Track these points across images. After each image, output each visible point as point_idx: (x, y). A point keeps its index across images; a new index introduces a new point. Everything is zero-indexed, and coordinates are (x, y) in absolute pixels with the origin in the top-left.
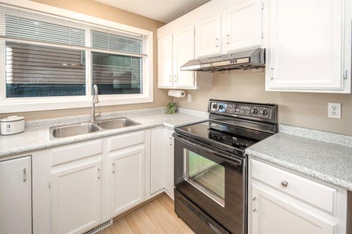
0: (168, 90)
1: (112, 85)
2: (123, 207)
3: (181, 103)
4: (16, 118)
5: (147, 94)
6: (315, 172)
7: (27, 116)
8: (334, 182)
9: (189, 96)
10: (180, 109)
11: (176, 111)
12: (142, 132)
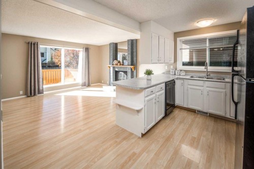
4: (183, 71)
12: (224, 83)
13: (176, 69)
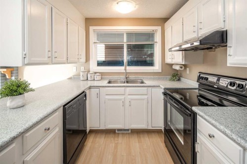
0: (173, 64)
1: (146, 61)
2: (136, 126)
3: (183, 74)
4: (98, 74)
5: (157, 67)
6: (226, 130)
7: (102, 74)
8: (236, 140)
9: (188, 69)
10: (182, 78)
11: (179, 80)
12: (146, 88)
13: (89, 71)
